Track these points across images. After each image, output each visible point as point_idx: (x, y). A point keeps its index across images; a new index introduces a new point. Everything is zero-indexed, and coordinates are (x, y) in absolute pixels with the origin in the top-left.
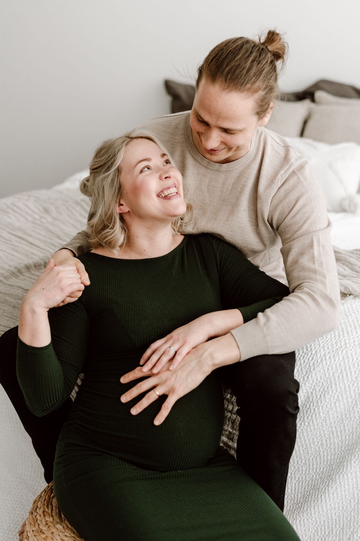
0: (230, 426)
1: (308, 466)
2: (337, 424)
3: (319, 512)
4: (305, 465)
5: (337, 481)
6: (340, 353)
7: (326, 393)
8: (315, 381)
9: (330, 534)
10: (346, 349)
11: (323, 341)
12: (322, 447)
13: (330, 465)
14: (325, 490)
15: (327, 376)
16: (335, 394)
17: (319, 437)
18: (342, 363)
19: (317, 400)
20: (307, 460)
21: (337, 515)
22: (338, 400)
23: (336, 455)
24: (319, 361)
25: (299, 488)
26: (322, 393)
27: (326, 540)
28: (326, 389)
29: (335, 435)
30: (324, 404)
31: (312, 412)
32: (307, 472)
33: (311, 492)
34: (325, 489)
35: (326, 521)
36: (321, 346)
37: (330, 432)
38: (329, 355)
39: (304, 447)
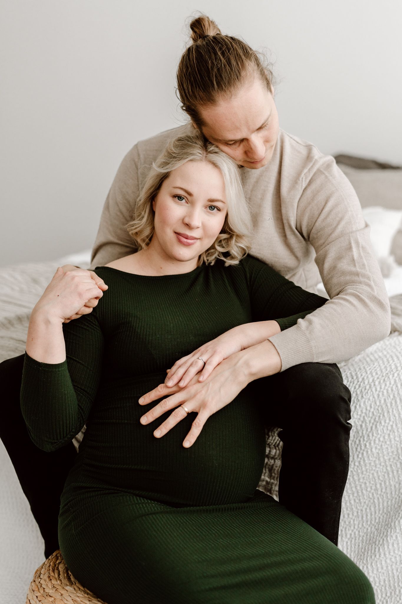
0: (267, 474)
1: (360, 519)
2: (393, 462)
3: (377, 570)
4: (358, 518)
5: (397, 528)
6: (391, 377)
7: (378, 424)
8: (364, 411)
9: (393, 594)
10: (398, 372)
11: (369, 368)
12: (376, 494)
13: (387, 513)
14: (383, 542)
15: (378, 403)
16: (388, 423)
17: (373, 481)
18: (394, 387)
19: (368, 433)
20: (359, 511)
21: (399, 570)
22: (392, 431)
23: (394, 500)
24: (368, 387)
25: (351, 546)
26: (373, 424)
27: (389, 603)
28: (377, 419)
29: (391, 476)
30: (376, 437)
31: (363, 448)
32: (360, 526)
33: (367, 548)
34: (383, 540)
35: (387, 580)
36: (369, 372)
37: (385, 472)
38: (378, 380)
39: (356, 495)
